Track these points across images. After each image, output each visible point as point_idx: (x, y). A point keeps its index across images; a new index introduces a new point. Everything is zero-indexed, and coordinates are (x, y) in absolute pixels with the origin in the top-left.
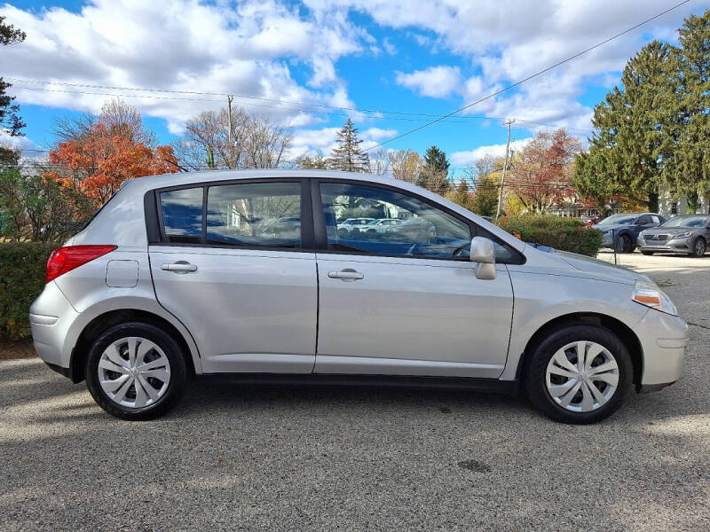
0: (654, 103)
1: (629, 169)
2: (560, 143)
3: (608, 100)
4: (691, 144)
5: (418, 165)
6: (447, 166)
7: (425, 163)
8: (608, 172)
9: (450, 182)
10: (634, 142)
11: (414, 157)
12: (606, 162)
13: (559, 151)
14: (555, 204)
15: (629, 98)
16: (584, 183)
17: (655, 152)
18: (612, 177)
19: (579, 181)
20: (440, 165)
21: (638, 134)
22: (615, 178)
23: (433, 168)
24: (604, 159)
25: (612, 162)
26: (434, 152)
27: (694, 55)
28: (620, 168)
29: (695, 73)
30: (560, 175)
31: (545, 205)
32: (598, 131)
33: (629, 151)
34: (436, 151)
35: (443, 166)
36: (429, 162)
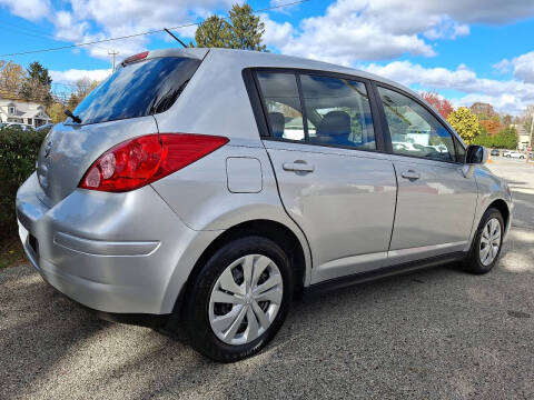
5: (21, 76)
6: (50, 81)
7: (28, 76)
9: (53, 95)
11: (18, 69)
20: (43, 78)
23: (37, 81)
26: (37, 67)
34: (39, 67)
35: (46, 80)
36: (32, 75)
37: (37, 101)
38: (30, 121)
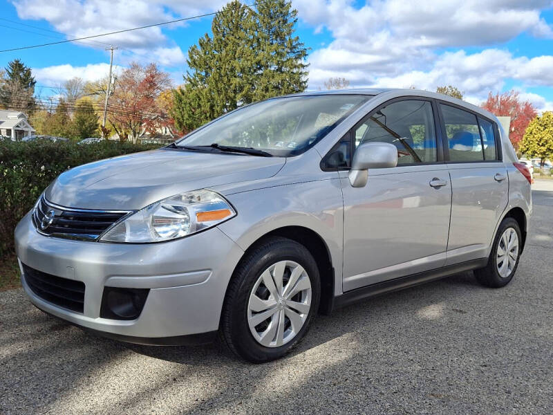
0: (237, 54)
1: (218, 109)
2: (153, 77)
3: (201, 45)
4: (264, 93)
6: (33, 84)
7: (7, 77)
8: (203, 109)
9: (37, 100)
10: (223, 86)
12: (200, 99)
13: (151, 83)
14: (148, 133)
15: (217, 46)
16: (182, 117)
17: (239, 96)
18: (206, 113)
19: (177, 114)
20: (24, 80)
21: (225, 79)
22: (208, 115)
23: (18, 83)
24: (199, 97)
25: (206, 101)
26: (18, 67)
27: (266, 20)
28: (212, 107)
29: (266, 35)
30: (153, 107)
31: (139, 133)
32: (193, 71)
33: (219, 92)
34: (20, 66)
35: (28, 82)
36: (12, 76)
37: (18, 108)
38: (9, 131)
